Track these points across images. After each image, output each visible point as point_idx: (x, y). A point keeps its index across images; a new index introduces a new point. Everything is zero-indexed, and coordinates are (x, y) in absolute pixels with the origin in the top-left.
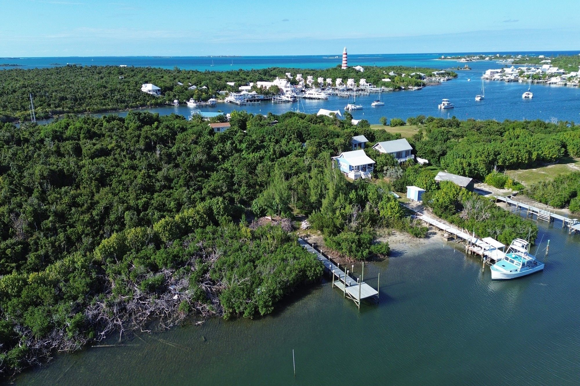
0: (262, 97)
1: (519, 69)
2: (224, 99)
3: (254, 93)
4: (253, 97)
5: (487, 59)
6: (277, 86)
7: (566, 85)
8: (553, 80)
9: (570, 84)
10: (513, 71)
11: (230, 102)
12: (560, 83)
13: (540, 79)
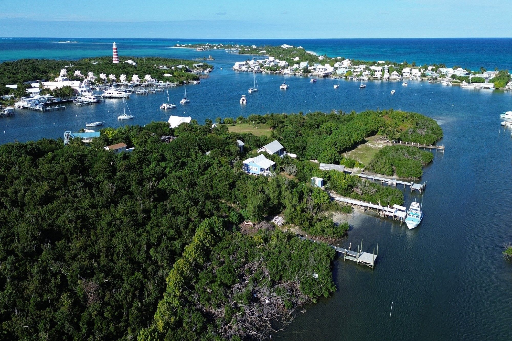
0: (58, 99)
1: (258, 62)
2: (13, 105)
3: (48, 96)
4: (49, 100)
5: (215, 48)
6: (70, 87)
7: (295, 75)
8: (286, 71)
9: (298, 74)
10: (254, 63)
11: (24, 108)
12: (291, 73)
13: (276, 71)
